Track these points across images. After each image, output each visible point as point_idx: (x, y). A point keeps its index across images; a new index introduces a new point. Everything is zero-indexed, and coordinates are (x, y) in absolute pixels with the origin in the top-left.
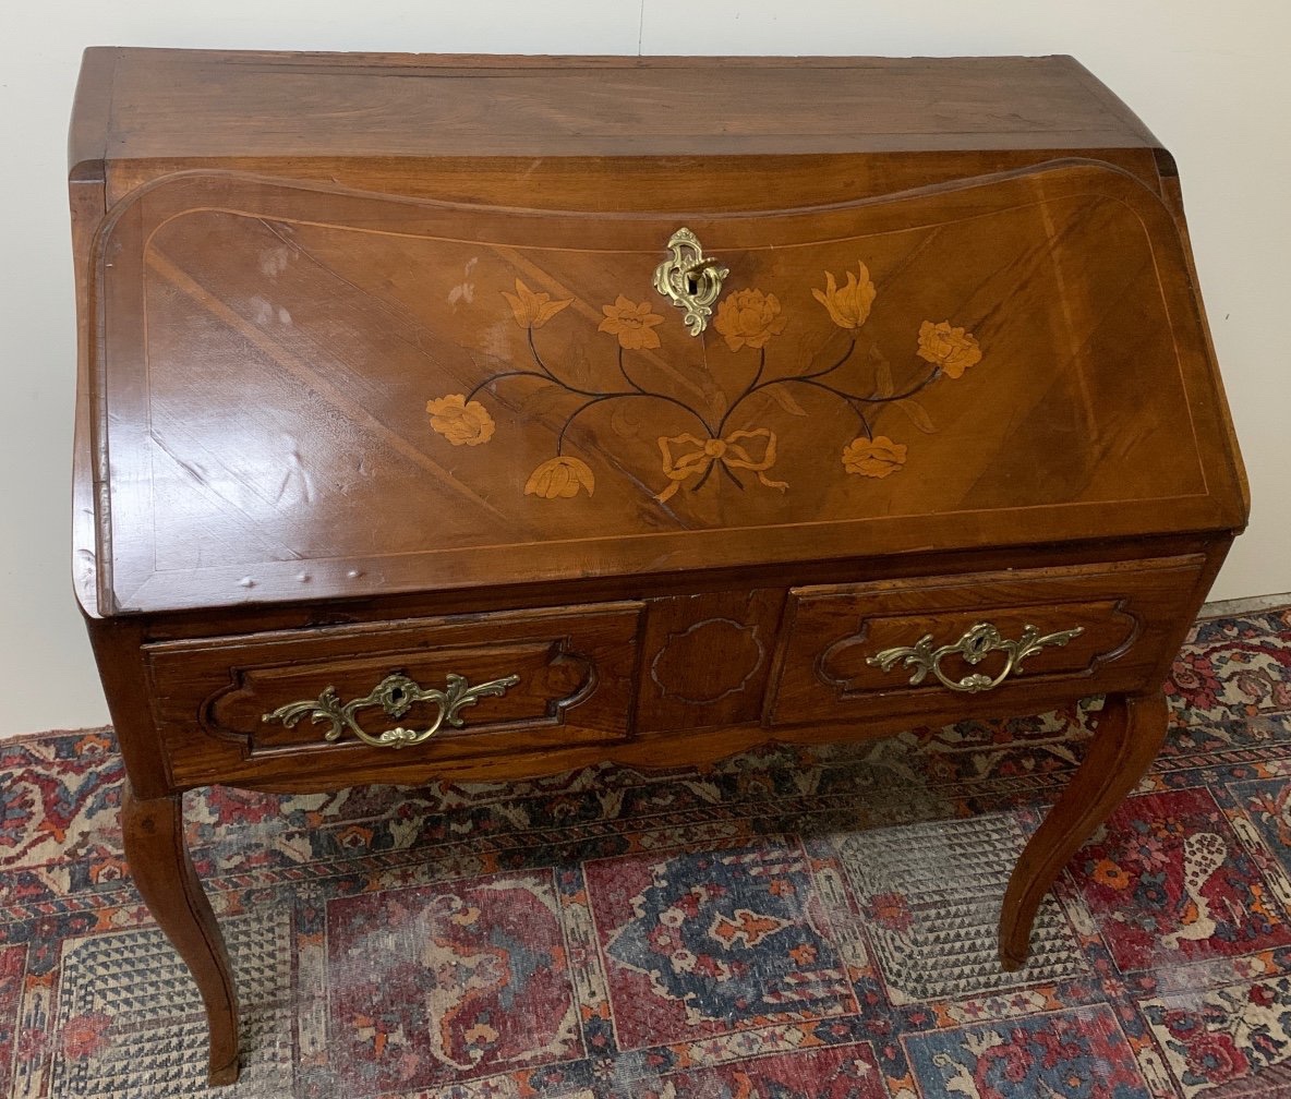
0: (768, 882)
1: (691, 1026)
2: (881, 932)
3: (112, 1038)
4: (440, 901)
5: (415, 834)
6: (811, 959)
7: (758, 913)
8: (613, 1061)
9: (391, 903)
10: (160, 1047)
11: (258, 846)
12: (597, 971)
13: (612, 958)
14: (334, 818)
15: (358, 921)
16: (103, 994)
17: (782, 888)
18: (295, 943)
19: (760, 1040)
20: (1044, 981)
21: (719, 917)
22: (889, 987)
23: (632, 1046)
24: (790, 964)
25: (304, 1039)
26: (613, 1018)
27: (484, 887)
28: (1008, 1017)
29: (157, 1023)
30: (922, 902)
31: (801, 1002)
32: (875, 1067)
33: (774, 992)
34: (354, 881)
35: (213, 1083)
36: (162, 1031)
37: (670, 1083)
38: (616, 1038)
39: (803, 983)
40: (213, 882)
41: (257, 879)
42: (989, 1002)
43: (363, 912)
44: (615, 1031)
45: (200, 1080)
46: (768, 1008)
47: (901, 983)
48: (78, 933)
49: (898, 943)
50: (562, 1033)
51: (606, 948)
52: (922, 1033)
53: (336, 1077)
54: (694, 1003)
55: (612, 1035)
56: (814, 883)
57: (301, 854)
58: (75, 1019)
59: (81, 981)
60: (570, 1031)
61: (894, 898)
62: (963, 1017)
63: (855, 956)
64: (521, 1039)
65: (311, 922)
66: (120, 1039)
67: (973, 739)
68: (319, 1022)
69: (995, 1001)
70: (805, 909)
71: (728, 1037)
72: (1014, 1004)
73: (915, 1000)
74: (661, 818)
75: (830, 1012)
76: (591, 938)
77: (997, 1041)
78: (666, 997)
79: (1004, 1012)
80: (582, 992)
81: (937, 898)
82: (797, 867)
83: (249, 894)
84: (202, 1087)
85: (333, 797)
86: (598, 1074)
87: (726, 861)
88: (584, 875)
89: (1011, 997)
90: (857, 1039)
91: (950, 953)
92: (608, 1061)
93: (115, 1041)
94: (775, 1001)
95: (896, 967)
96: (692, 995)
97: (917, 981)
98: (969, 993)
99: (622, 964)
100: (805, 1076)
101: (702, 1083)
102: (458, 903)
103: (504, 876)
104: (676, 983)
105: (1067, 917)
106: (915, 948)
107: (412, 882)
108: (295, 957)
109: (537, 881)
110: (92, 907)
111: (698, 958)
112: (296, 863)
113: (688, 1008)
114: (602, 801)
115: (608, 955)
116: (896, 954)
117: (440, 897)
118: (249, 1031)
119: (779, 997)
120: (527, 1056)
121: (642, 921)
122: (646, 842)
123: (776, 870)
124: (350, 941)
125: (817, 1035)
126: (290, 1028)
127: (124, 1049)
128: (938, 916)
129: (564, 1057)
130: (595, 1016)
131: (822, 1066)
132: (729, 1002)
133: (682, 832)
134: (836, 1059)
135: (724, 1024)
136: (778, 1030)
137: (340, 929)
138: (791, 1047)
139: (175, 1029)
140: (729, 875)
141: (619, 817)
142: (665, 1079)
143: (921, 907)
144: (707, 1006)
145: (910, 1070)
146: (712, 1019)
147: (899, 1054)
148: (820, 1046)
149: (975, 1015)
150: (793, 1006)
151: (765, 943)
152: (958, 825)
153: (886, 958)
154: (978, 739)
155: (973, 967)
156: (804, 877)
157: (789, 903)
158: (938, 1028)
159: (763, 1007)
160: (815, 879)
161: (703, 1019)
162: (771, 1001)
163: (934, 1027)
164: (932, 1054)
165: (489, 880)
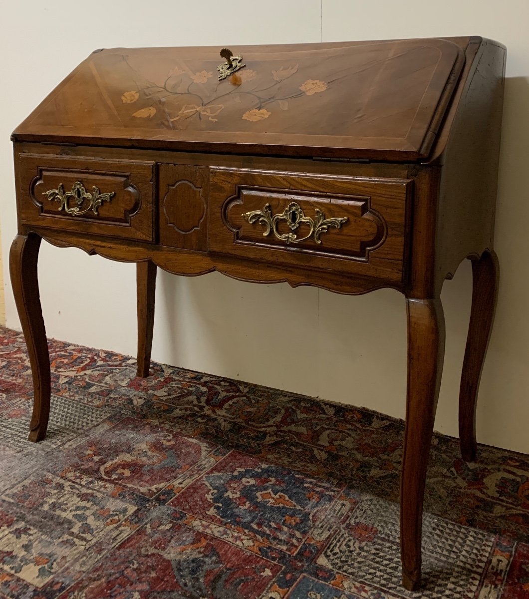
0: (309, 491)
1: (207, 514)
2: (347, 535)
5: (182, 415)
6: (294, 523)
7: (290, 498)
8: (159, 505)
9: (148, 427)
11: (128, 396)
12: (193, 479)
13: (205, 479)
14: (162, 400)
15: (130, 426)
17: (314, 497)
18: (104, 421)
19: (231, 535)
21: (270, 490)
22: (323, 555)
23: (173, 506)
24: (281, 520)
26: (178, 494)
27: (186, 438)
30: (387, 538)
31: (268, 535)
32: (273, 577)
33: (259, 525)
34: (144, 417)
35: (29, 439)
37: (171, 525)
39: (279, 529)
41: (116, 403)
42: (375, 592)
43: (135, 424)
44: (173, 498)
47: (332, 558)
49: (351, 544)
50: (153, 488)
51: (206, 475)
52: (316, 580)
53: (63, 456)
54: (218, 508)
55: (171, 499)
56: (333, 503)
57: (138, 403)
60: (156, 489)
61: (372, 529)
62: (351, 588)
63: (320, 535)
64: (136, 481)
65: (115, 419)
67: (505, 499)
68: (79, 442)
69: (380, 594)
70: (316, 509)
71: (217, 526)
73: (331, 567)
74: (287, 453)
75: (279, 546)
76: (205, 470)
78: (209, 499)
80: (178, 481)
82: (332, 493)
83: (108, 405)
85: (169, 395)
86: (147, 505)
87: (297, 476)
88: (230, 453)
90: (278, 562)
91: (377, 562)
92: (157, 504)
94: (257, 528)
95: (336, 550)
96: (220, 505)
97: (342, 562)
98: (367, 582)
99: (206, 482)
100: (234, 559)
101: (184, 532)
102: (170, 438)
103: (197, 438)
104: (219, 498)
105: (478, 590)
106: (358, 549)
107: (163, 425)
108: (98, 425)
109: (208, 446)
111: (240, 497)
112: (133, 404)
113: (213, 508)
114: (268, 438)
115: (204, 477)
116: (344, 548)
117: (166, 433)
118: (57, 434)
119: (260, 527)
120: (130, 486)
121: (233, 476)
122: (270, 456)
123: (318, 489)
124: (120, 430)
125: (260, 549)
126: (70, 439)
128: (390, 548)
129: (143, 493)
130: (172, 490)
131: (248, 560)
132: (234, 515)
133: (291, 460)
134: (258, 562)
135: (222, 522)
136: (243, 537)
137: (121, 425)
138: (242, 545)
140: (293, 481)
141: (268, 445)
142: (171, 522)
143: (383, 539)
144: (222, 512)
145: (291, 589)
146: (219, 517)
147: (294, 579)
148: (256, 553)
149: (359, 591)
150: (263, 534)
151: (279, 508)
152: (451, 524)
153: (336, 545)
154: (510, 501)
155: (385, 575)
156: (330, 499)
157: (311, 503)
158: (330, 583)
159: (247, 526)
160: (336, 502)
161: (215, 515)
162: (255, 526)
163: (327, 582)
164: (312, 590)
165: (190, 437)
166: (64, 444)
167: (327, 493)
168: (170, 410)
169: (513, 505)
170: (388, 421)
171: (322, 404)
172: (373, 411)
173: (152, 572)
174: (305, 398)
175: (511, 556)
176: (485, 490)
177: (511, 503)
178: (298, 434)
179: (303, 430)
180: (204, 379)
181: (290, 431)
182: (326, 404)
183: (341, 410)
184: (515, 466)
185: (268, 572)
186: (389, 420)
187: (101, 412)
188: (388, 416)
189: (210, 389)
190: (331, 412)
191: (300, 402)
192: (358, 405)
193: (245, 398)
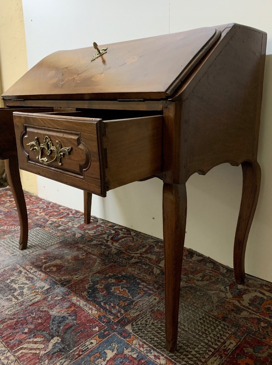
0: (140, 289)
1: (82, 294)
2: (149, 315)
4: (82, 252)
5: (96, 244)
6: (123, 305)
7: (128, 292)
8: (61, 287)
9: (76, 248)
12: (84, 276)
13: (90, 277)
14: (90, 236)
15: (68, 247)
17: (141, 293)
18: (57, 243)
19: (88, 307)
20: (173, 361)
21: (120, 287)
22: (130, 324)
23: (67, 288)
24: (117, 302)
25: (36, 252)
26: (73, 283)
27: (92, 255)
28: (148, 356)
32: (98, 331)
33: (105, 304)
34: (77, 243)
35: (19, 248)
39: (114, 307)
41: (67, 235)
42: (149, 349)
43: (71, 246)
44: (70, 284)
47: (134, 326)
51: (92, 275)
52: (120, 337)
53: (30, 258)
54: (88, 292)
55: (68, 284)
57: (78, 236)
60: (64, 279)
62: (136, 344)
63: (134, 313)
64: (56, 274)
65: (63, 243)
67: (251, 308)
68: (41, 252)
69: (150, 350)
70: (140, 299)
72: (155, 356)
73: (131, 331)
75: (110, 316)
76: (93, 272)
77: (135, 356)
78: (86, 287)
79: (149, 354)
80: (77, 276)
82: (152, 292)
85: (95, 234)
86: (55, 286)
87: (138, 281)
89: (156, 354)
90: (105, 324)
91: (158, 333)
95: (139, 323)
96: (90, 291)
97: (139, 329)
100: (83, 319)
101: (66, 302)
102: (84, 254)
103: (97, 256)
104: (92, 287)
105: (209, 358)
106: (151, 324)
107: (84, 248)
108: (54, 245)
109: (101, 260)
112: (75, 236)
113: (86, 292)
114: (133, 259)
117: (84, 252)
121: (105, 277)
122: (129, 269)
124: (62, 248)
125: (99, 316)
126: (37, 250)
130: (71, 280)
132: (95, 297)
133: (139, 272)
134: (95, 323)
135: (87, 299)
136: (94, 309)
137: (64, 246)
138: (91, 313)
140: (134, 283)
141: (132, 263)
142: (62, 296)
144: (90, 294)
145: (104, 339)
146: (87, 297)
148: (96, 318)
149: (140, 347)
150: (105, 309)
151: (119, 296)
152: (212, 317)
153: (140, 320)
154: (254, 309)
155: (159, 340)
156: (150, 295)
157: (139, 296)
158: (126, 340)
159: (99, 303)
160: (152, 297)
161: (86, 295)
162: (102, 304)
163: (125, 339)
164: (115, 342)
165: (94, 255)
166: (33, 252)
167: (149, 292)
168: (91, 240)
169: (255, 312)
172: (195, 251)
173: (40, 320)
175: (239, 341)
176: (241, 302)
177: (254, 311)
178: (150, 259)
179: (154, 257)
180: (115, 227)
181: (146, 257)
184: (266, 290)
185: (97, 329)
186: (202, 257)
187: (58, 239)
188: (202, 255)
189: (116, 232)
191: (158, 243)
193: (131, 238)
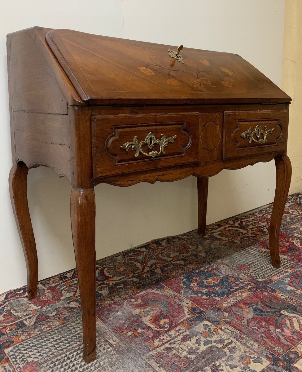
1: (218, 301)
2: (245, 271)
3: (42, 366)
4: (127, 301)
5: (108, 291)
6: (234, 280)
7: (213, 277)
10: (61, 361)
12: (184, 299)
13: (186, 296)
15: (106, 312)
16: (30, 357)
17: (215, 271)
19: (237, 297)
20: (287, 267)
21: (205, 281)
22: (256, 279)
24: (230, 282)
25: (111, 341)
26: (197, 306)
27: (138, 295)
28: (286, 275)
29: (56, 356)
30: (248, 264)
31: (240, 288)
32: (269, 292)
33: (232, 288)
36: (59, 358)
37: (224, 312)
38: (202, 309)
39: (237, 284)
40: (50, 320)
41: (65, 314)
42: (280, 274)
43: (106, 310)
44: (200, 308)
45: (83, 363)
46: (233, 292)
47: (258, 278)
48: (8, 347)
49: (250, 272)
50: (187, 313)
51: (182, 295)
52: (272, 284)
53: (129, 345)
55: (200, 309)
58: (23, 367)
59: (18, 357)
61: (241, 265)
62: (277, 278)
63: (243, 276)
66: (45, 365)
70: (223, 273)
71: (229, 299)
72: (285, 273)
73: (264, 279)
75: (248, 287)
76: (176, 294)
77: (289, 279)
78: (207, 297)
80: (184, 304)
81: (251, 263)
82: (214, 267)
83: (65, 318)
84: (85, 365)
85: (76, 292)
86: (204, 317)
88: (163, 284)
90: (259, 290)
91: (263, 270)
92: (204, 314)
93: (43, 366)
95: (254, 275)
96: (213, 295)
97: (261, 276)
98: (274, 274)
99: (189, 296)
100: (254, 299)
102: (133, 300)
103: (141, 291)
104: (206, 294)
106: (255, 271)
109: (151, 290)
110: (9, 339)
111: (208, 289)
112: (75, 307)
114: (155, 271)
115: (184, 296)
116: (252, 274)
117: (127, 300)
119: (234, 289)
120: (182, 320)
121: (187, 288)
124: (107, 317)
125: (250, 292)
126: (104, 341)
127: (48, 367)
128: (254, 265)
129: (192, 317)
130: (192, 308)
132: (223, 293)
133: (181, 270)
134: (258, 294)
135: (226, 298)
136: (240, 294)
137: (101, 316)
138: (246, 296)
139: (64, 355)
142: (222, 312)
144: (218, 296)
145: (276, 290)
146: (222, 298)
147: (271, 288)
148: (252, 293)
151: (221, 281)
156: (218, 268)
157: (218, 273)
158: (274, 281)
159: (231, 292)
165: (138, 293)
170: (165, 240)
171: (136, 249)
172: (157, 239)
173: (262, 323)
174: (126, 251)
180: (69, 275)
182: (138, 248)
183: (146, 246)
185: (266, 293)
190: (143, 249)
192: (149, 240)
